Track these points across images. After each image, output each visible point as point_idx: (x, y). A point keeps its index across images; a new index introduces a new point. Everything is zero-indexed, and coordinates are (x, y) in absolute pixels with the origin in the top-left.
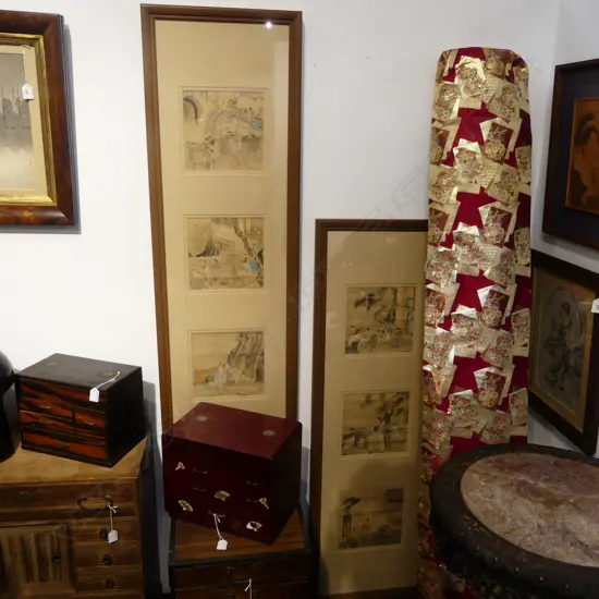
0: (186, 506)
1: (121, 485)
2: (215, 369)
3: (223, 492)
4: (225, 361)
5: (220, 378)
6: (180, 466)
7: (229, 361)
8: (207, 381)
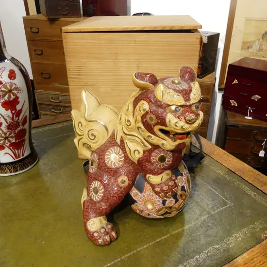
0: (234, 103)
1: (206, 86)
2: (254, 41)
3: (257, 96)
4: (260, 37)
5: (255, 47)
6: (236, 81)
7: (263, 38)
8: (248, 48)
